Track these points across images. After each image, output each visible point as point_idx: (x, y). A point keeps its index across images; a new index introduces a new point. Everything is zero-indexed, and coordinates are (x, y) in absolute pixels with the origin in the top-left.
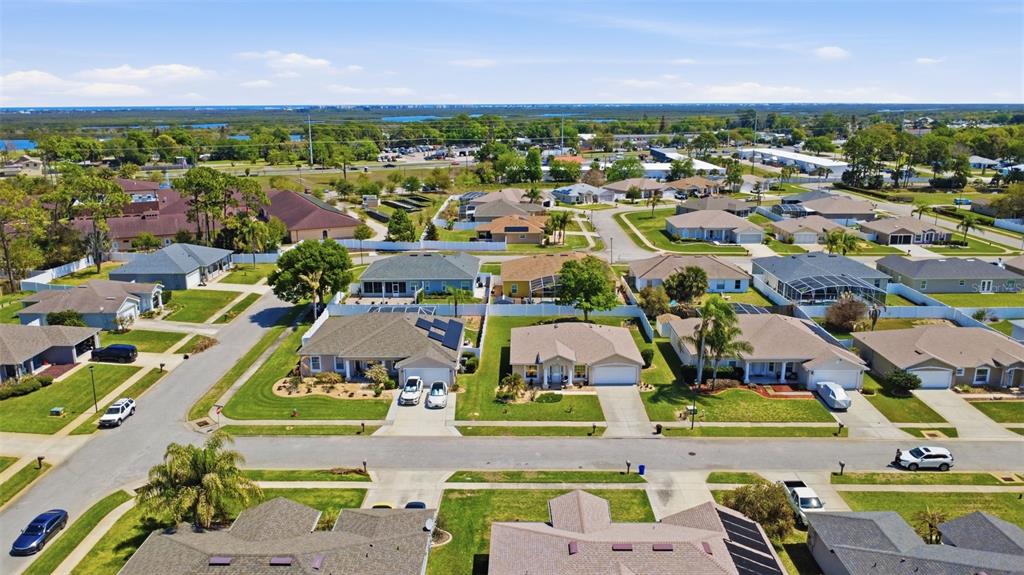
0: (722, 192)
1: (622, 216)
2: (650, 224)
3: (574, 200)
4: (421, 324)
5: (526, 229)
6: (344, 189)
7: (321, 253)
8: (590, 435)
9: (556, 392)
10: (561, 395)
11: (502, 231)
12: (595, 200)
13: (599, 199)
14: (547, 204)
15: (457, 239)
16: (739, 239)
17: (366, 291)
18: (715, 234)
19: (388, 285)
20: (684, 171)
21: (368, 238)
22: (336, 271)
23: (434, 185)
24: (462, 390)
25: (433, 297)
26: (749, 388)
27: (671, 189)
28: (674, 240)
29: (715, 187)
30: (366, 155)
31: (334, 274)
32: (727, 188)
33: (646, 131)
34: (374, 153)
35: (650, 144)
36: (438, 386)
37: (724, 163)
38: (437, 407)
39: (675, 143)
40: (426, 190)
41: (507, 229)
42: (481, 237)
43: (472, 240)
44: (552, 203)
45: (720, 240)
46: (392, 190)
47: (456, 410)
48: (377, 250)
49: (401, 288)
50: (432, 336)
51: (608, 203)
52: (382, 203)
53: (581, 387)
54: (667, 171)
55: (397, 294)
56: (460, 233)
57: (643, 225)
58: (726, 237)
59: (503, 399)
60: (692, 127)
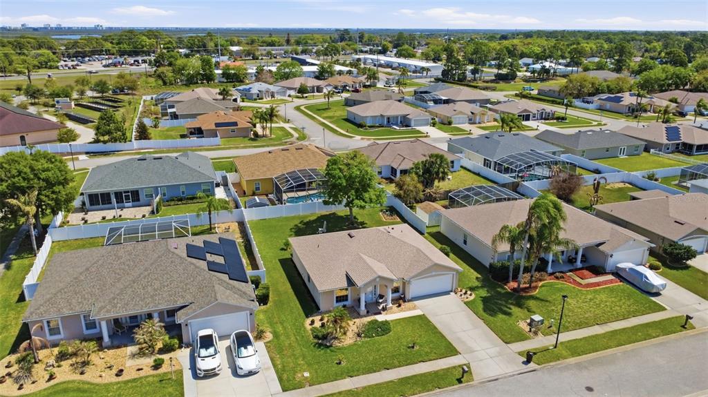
0: (365, 86)
1: (302, 108)
2: (329, 114)
3: (255, 97)
4: (193, 252)
5: (235, 124)
6: (33, 93)
7: (32, 169)
8: (460, 381)
9: (380, 318)
10: (386, 323)
11: (214, 127)
12: (273, 96)
13: (276, 95)
14: (235, 100)
15: (167, 137)
16: (413, 123)
17: (91, 205)
18: (391, 120)
19: (119, 195)
20: (328, 72)
21: (74, 140)
22: (56, 189)
23: (123, 88)
24: (269, 336)
25: (172, 203)
26: (557, 278)
27: (329, 85)
28: (360, 126)
29: (360, 83)
30: (47, 63)
31: (53, 192)
32: (367, 84)
33: (276, 44)
34: (54, 61)
35: (286, 52)
36: (243, 341)
37: (351, 65)
38: (251, 373)
39: (304, 52)
40: (115, 92)
41: (217, 125)
42: (192, 133)
43: (183, 136)
44: (239, 100)
45: (397, 125)
46: (82, 93)
47: (277, 372)
48: (87, 153)
49: (134, 197)
50: (213, 267)
51: (284, 98)
52: (75, 105)
53: (400, 306)
54: (314, 72)
55: (130, 204)
56: (167, 131)
57: (325, 115)
58: (401, 122)
59: (323, 340)
60: (310, 41)
